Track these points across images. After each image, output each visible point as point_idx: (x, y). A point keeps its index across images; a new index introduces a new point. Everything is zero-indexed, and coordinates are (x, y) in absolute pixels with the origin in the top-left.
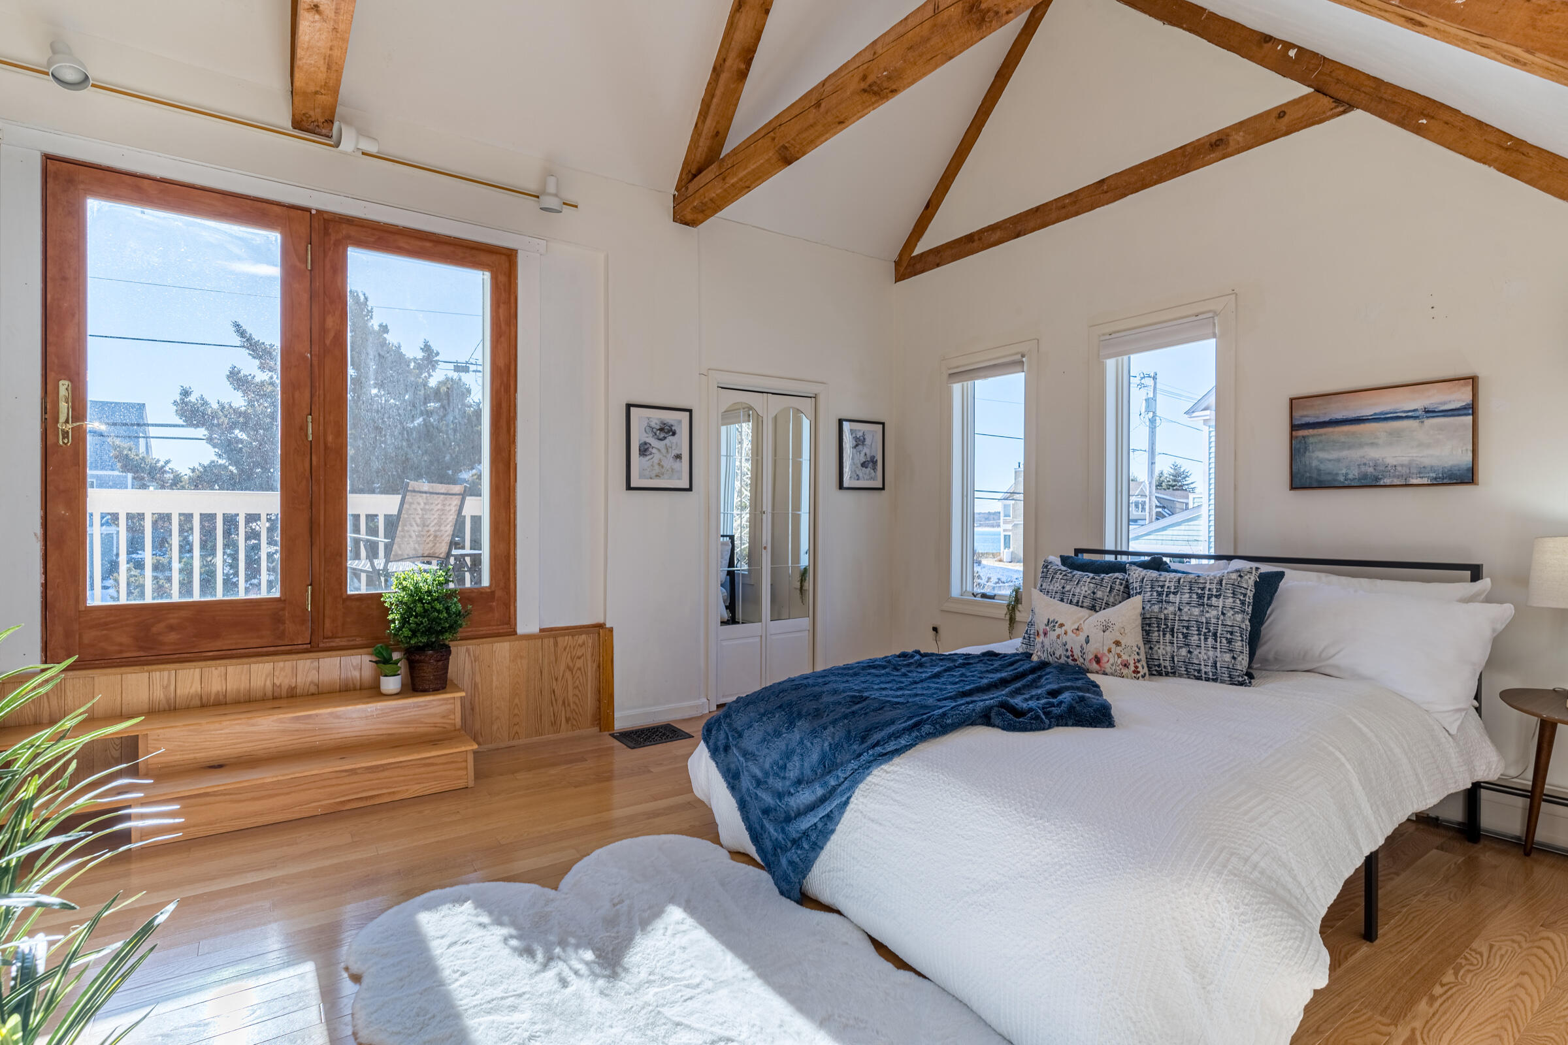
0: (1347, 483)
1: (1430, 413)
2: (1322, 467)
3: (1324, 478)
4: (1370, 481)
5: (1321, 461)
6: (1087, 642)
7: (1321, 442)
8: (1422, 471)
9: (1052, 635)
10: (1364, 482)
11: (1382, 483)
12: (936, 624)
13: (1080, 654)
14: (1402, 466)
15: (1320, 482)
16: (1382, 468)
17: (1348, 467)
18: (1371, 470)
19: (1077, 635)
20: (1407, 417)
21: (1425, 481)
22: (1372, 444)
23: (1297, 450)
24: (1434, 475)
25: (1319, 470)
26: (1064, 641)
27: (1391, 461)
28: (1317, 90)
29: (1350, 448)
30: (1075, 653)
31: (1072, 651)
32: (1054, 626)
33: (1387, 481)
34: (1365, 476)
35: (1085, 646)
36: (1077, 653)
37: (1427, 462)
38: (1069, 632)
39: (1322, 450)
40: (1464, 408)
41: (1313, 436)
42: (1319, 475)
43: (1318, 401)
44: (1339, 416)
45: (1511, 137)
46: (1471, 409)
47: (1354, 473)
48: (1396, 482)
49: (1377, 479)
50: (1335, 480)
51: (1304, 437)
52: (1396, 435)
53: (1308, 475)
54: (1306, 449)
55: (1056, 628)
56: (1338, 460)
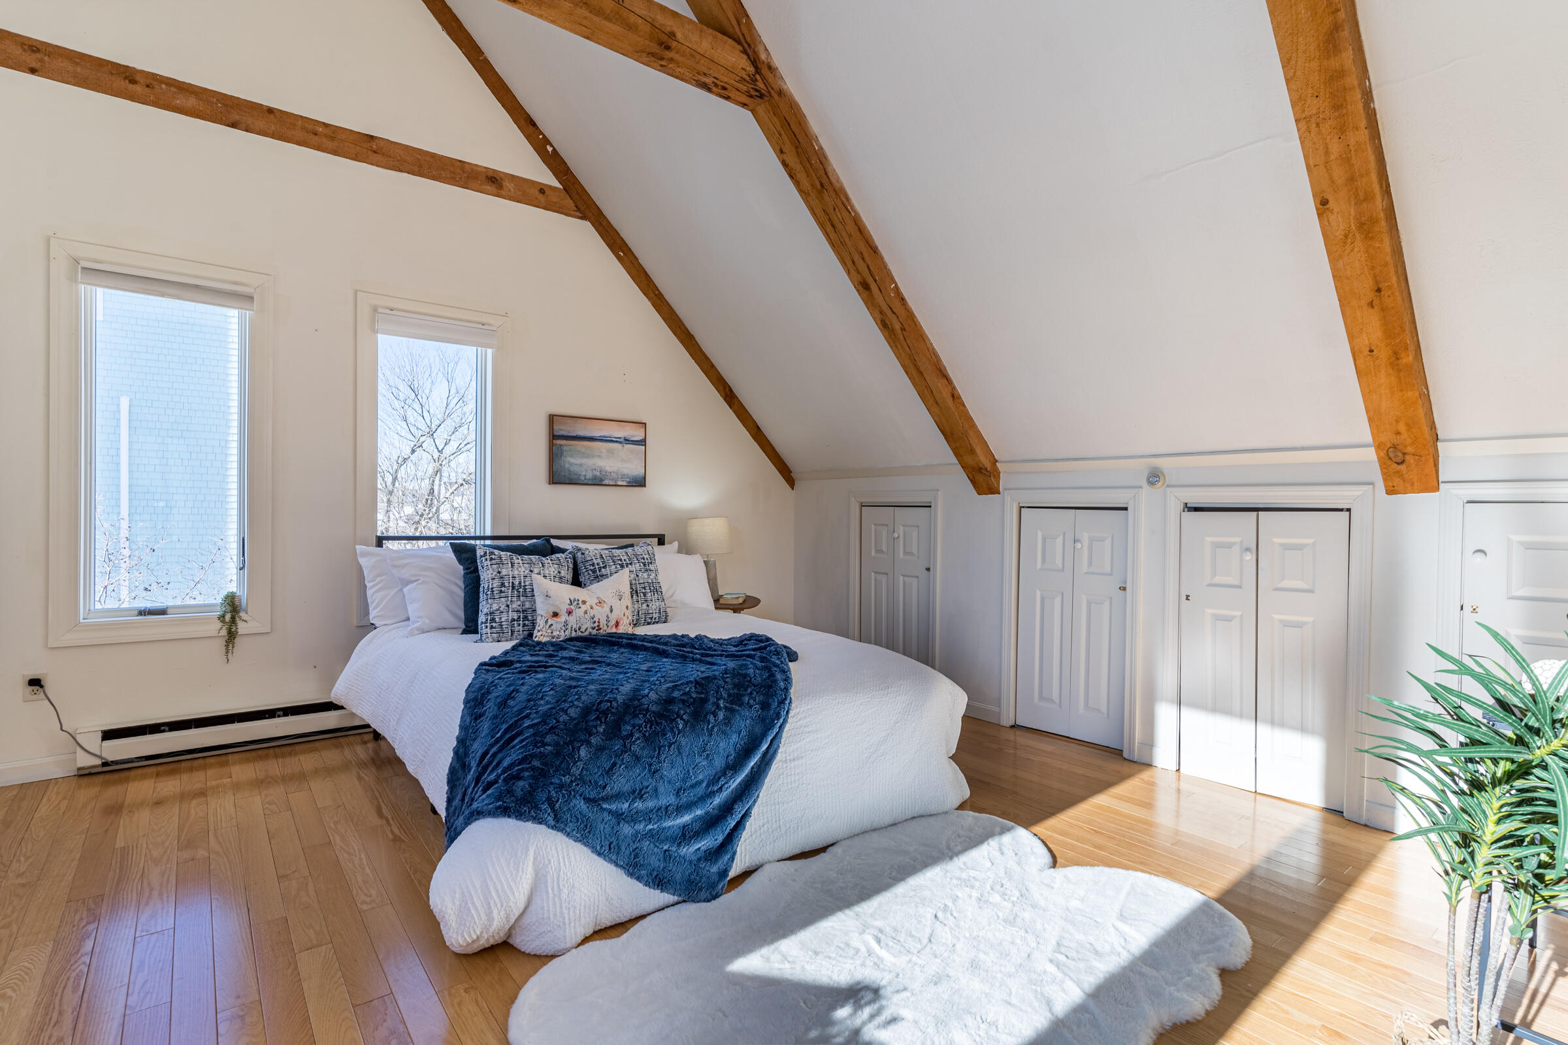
0: (586, 482)
1: (627, 441)
2: (572, 469)
3: (573, 477)
4: (597, 482)
5: (571, 464)
6: (611, 611)
7: (571, 450)
8: (623, 477)
9: (579, 613)
10: (595, 482)
11: (604, 483)
12: (34, 673)
13: (605, 623)
14: (614, 472)
15: (571, 479)
16: (604, 473)
17: (586, 471)
18: (598, 474)
19: (603, 607)
20: (617, 442)
21: (625, 483)
22: (599, 456)
23: (554, 456)
24: (628, 480)
25: (570, 471)
26: (592, 615)
27: (609, 469)
28: (564, 189)
29: (588, 457)
30: (601, 624)
31: (599, 622)
32: (578, 604)
33: (606, 482)
34: (595, 478)
35: (609, 615)
36: (603, 622)
37: (626, 471)
38: (594, 606)
39: (571, 456)
40: (641, 441)
41: (566, 445)
42: (570, 474)
43: (570, 421)
44: (582, 433)
45: (658, 290)
46: (643, 442)
47: (589, 475)
48: (611, 483)
49: (602, 480)
50: (579, 479)
51: (561, 445)
52: (610, 451)
53: (563, 474)
54: (562, 454)
55: (581, 605)
56: (581, 465)
